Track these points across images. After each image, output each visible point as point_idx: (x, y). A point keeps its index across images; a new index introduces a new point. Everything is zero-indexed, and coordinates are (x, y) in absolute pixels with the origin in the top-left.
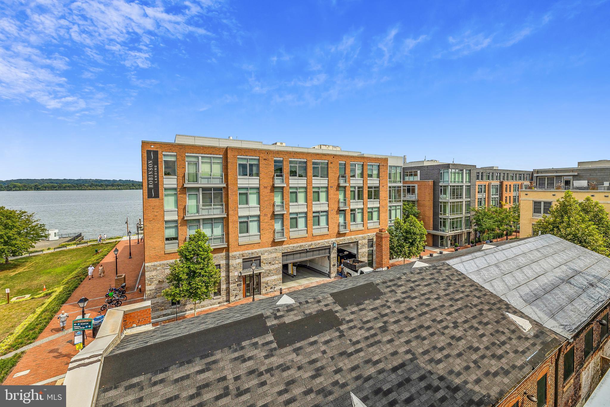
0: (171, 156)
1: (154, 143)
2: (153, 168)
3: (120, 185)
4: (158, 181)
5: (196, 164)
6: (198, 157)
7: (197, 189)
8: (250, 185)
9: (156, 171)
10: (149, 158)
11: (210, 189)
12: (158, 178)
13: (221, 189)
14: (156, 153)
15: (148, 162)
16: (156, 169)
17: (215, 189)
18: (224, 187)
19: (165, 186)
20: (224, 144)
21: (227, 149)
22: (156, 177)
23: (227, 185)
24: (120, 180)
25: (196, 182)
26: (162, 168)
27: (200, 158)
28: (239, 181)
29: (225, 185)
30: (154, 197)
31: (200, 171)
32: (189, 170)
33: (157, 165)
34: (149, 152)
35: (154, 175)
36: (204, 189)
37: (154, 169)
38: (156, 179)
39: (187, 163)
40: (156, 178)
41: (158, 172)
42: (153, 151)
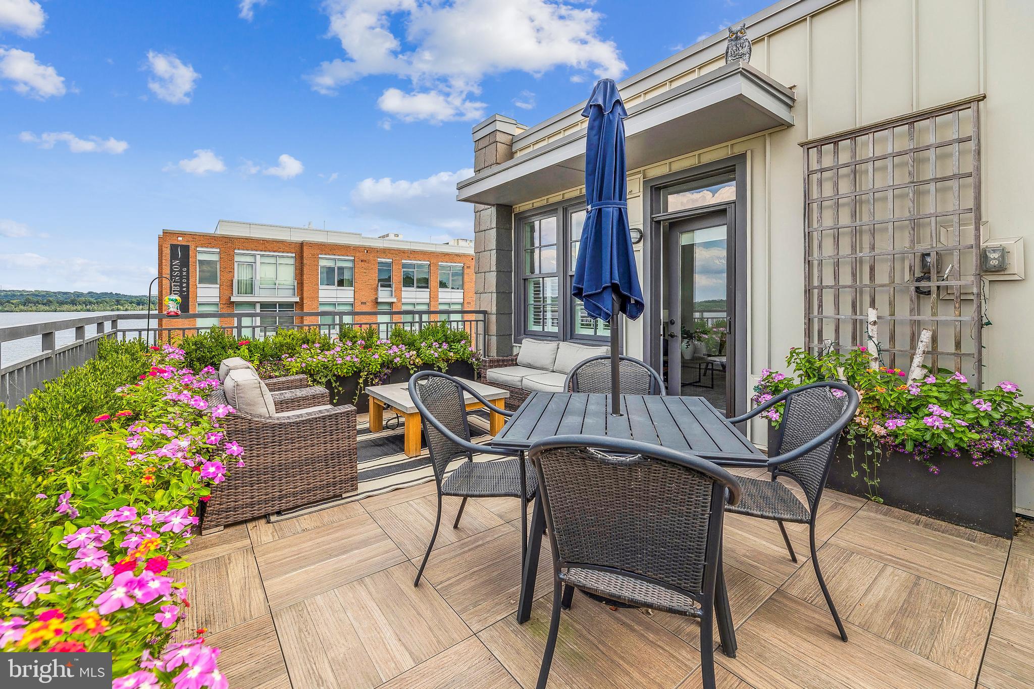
0: (213, 253)
1: (183, 234)
2: (181, 271)
4: (188, 291)
5: (251, 265)
6: (254, 256)
7: (253, 304)
8: (339, 300)
9: (185, 276)
10: (174, 256)
11: (273, 305)
12: (188, 287)
13: (290, 305)
14: (185, 249)
15: (171, 262)
16: (184, 274)
17: (282, 305)
18: (296, 303)
19: (199, 300)
20: (297, 238)
21: (302, 245)
22: (184, 285)
23: (302, 299)
25: (252, 293)
26: (196, 273)
27: (258, 257)
28: (322, 294)
29: (297, 299)
31: (258, 278)
32: (241, 274)
33: (188, 266)
34: (174, 248)
35: (181, 283)
36: (264, 305)
37: (181, 273)
38: (185, 289)
39: (236, 264)
40: (184, 287)
41: (188, 279)
42: (182, 246)
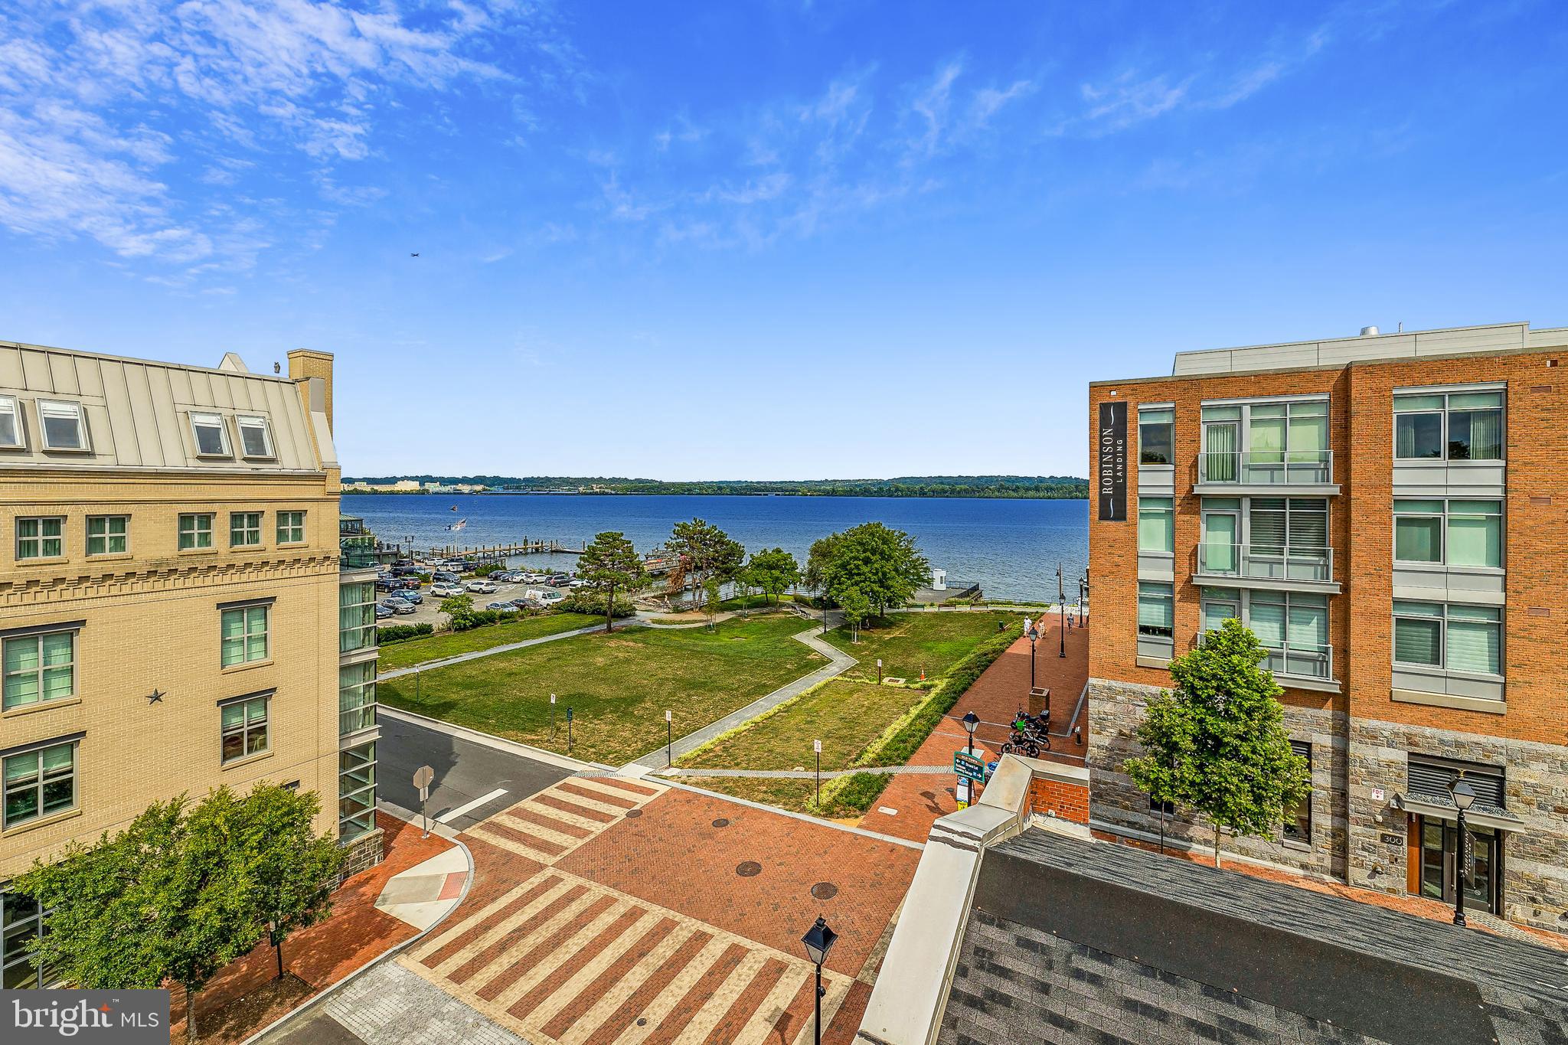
0: (1163, 411)
1: (1117, 385)
2: (1115, 445)
3: (1052, 489)
4: (1124, 477)
5: (1234, 431)
6: (1238, 408)
7: (1236, 500)
8: (1452, 492)
9: (1119, 452)
10: (1104, 422)
11: (1280, 502)
12: (1124, 470)
13: (1320, 502)
14: (1122, 408)
15: (1101, 432)
16: (1120, 449)
17: (1297, 502)
18: (1333, 497)
19: (1141, 491)
20: (1334, 358)
21: (1347, 372)
22: (1119, 467)
23: (1346, 489)
24: (1051, 477)
25: (1233, 479)
26: (1136, 444)
27: (1246, 410)
28: (1398, 478)
29: (1336, 491)
30: (1115, 519)
31: (1246, 449)
32: (1210, 445)
33: (1124, 437)
34: (1105, 408)
35: (1115, 464)
36: (1256, 501)
37: (1115, 448)
38: (1119, 474)
39: (1203, 428)
40: (1119, 471)
41: (1125, 458)
42: (1115, 404)
